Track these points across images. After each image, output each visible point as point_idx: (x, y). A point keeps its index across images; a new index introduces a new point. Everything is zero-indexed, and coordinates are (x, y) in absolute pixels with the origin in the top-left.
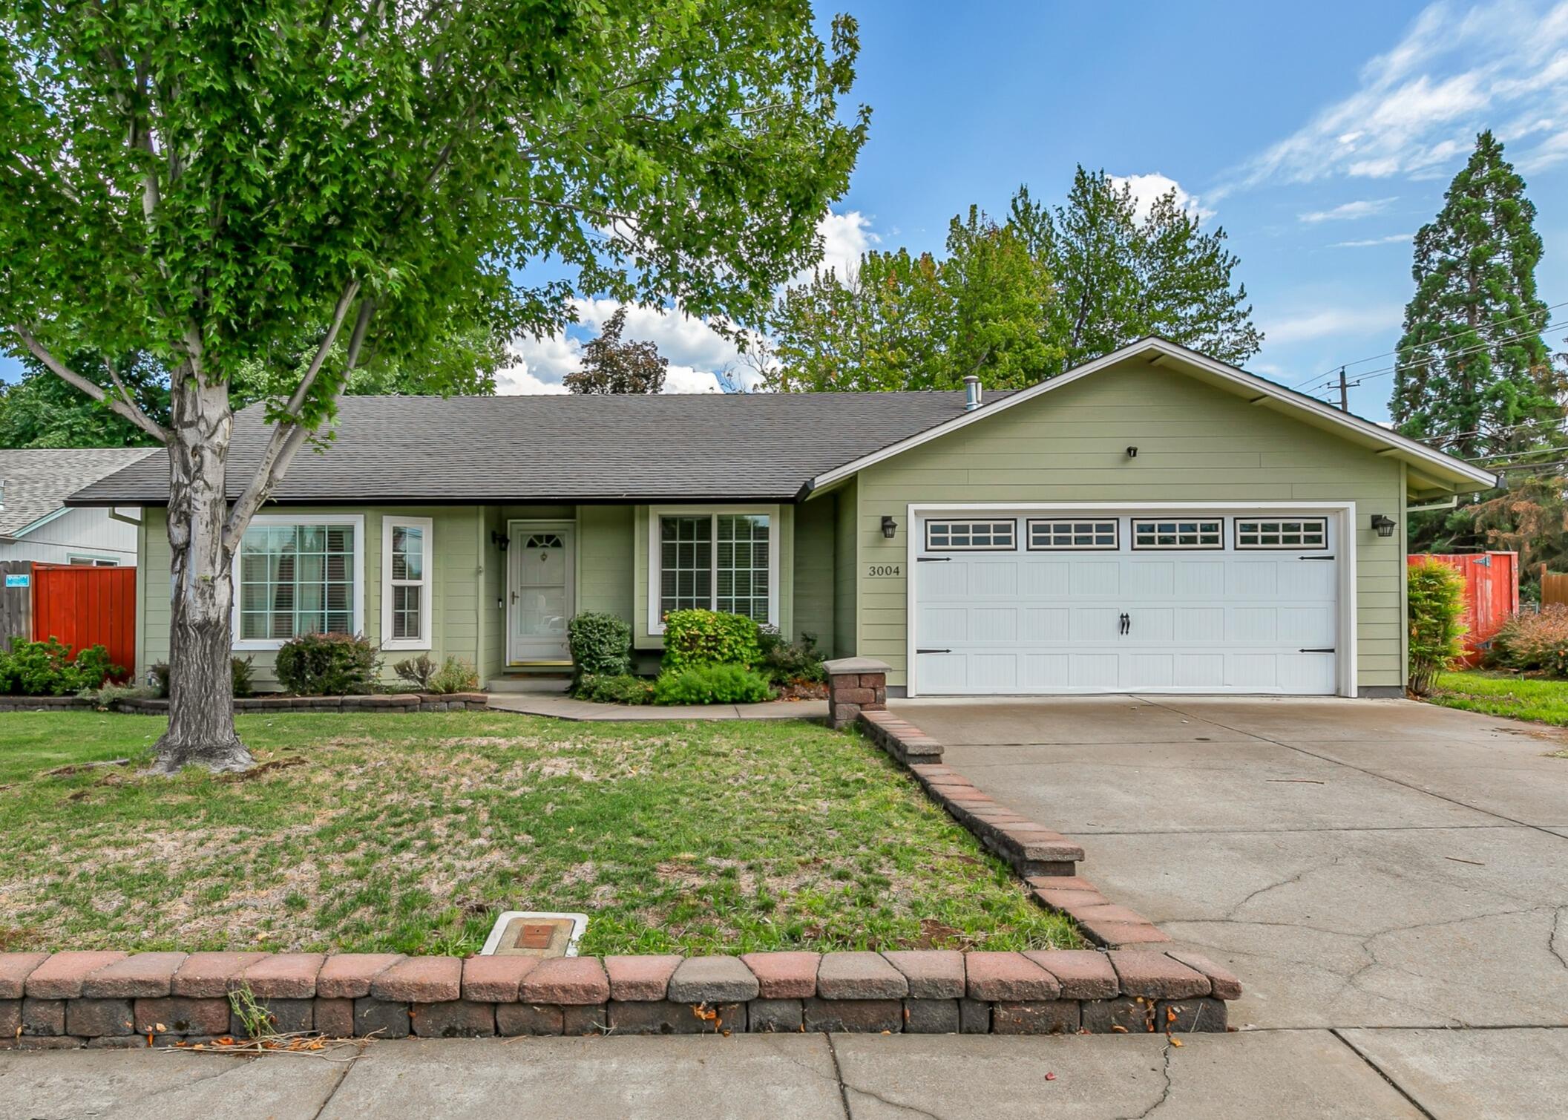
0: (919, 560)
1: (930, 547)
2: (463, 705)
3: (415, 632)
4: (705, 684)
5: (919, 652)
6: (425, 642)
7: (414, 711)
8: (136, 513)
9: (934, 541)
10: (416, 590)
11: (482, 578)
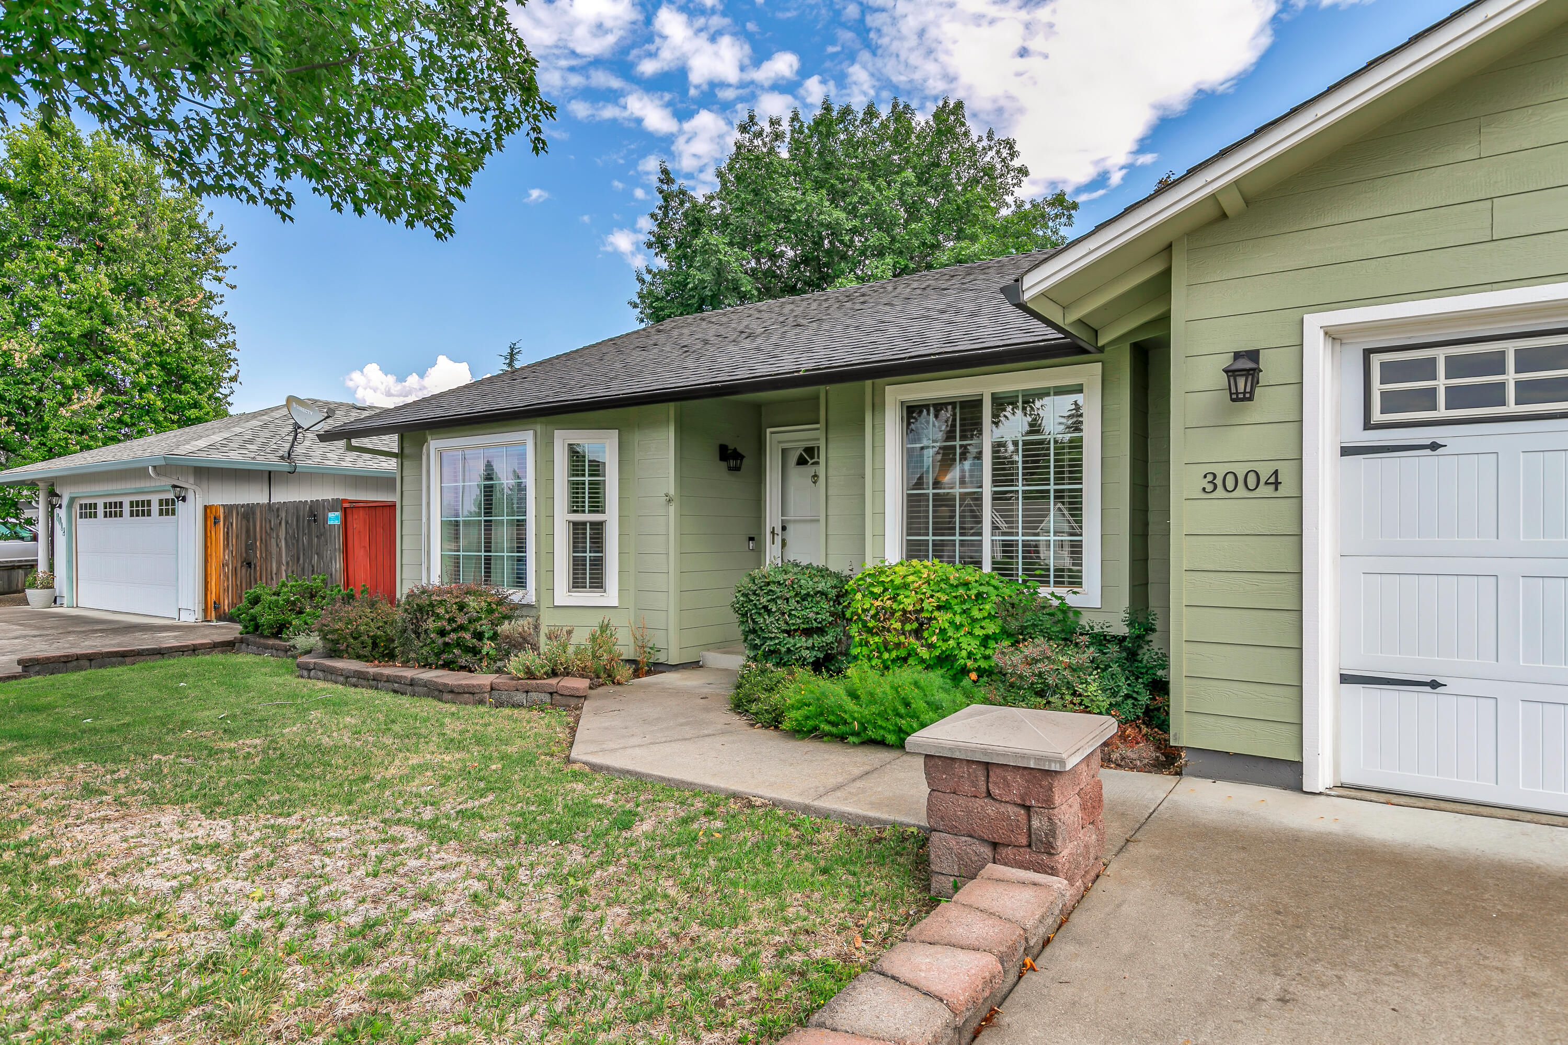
0: (1346, 451)
1: (1377, 416)
2: (547, 698)
3: (598, 583)
4: (850, 705)
5: (1345, 679)
6: (611, 596)
7: (481, 702)
8: (391, 442)
9: (1391, 402)
10: (598, 527)
11: (672, 508)
